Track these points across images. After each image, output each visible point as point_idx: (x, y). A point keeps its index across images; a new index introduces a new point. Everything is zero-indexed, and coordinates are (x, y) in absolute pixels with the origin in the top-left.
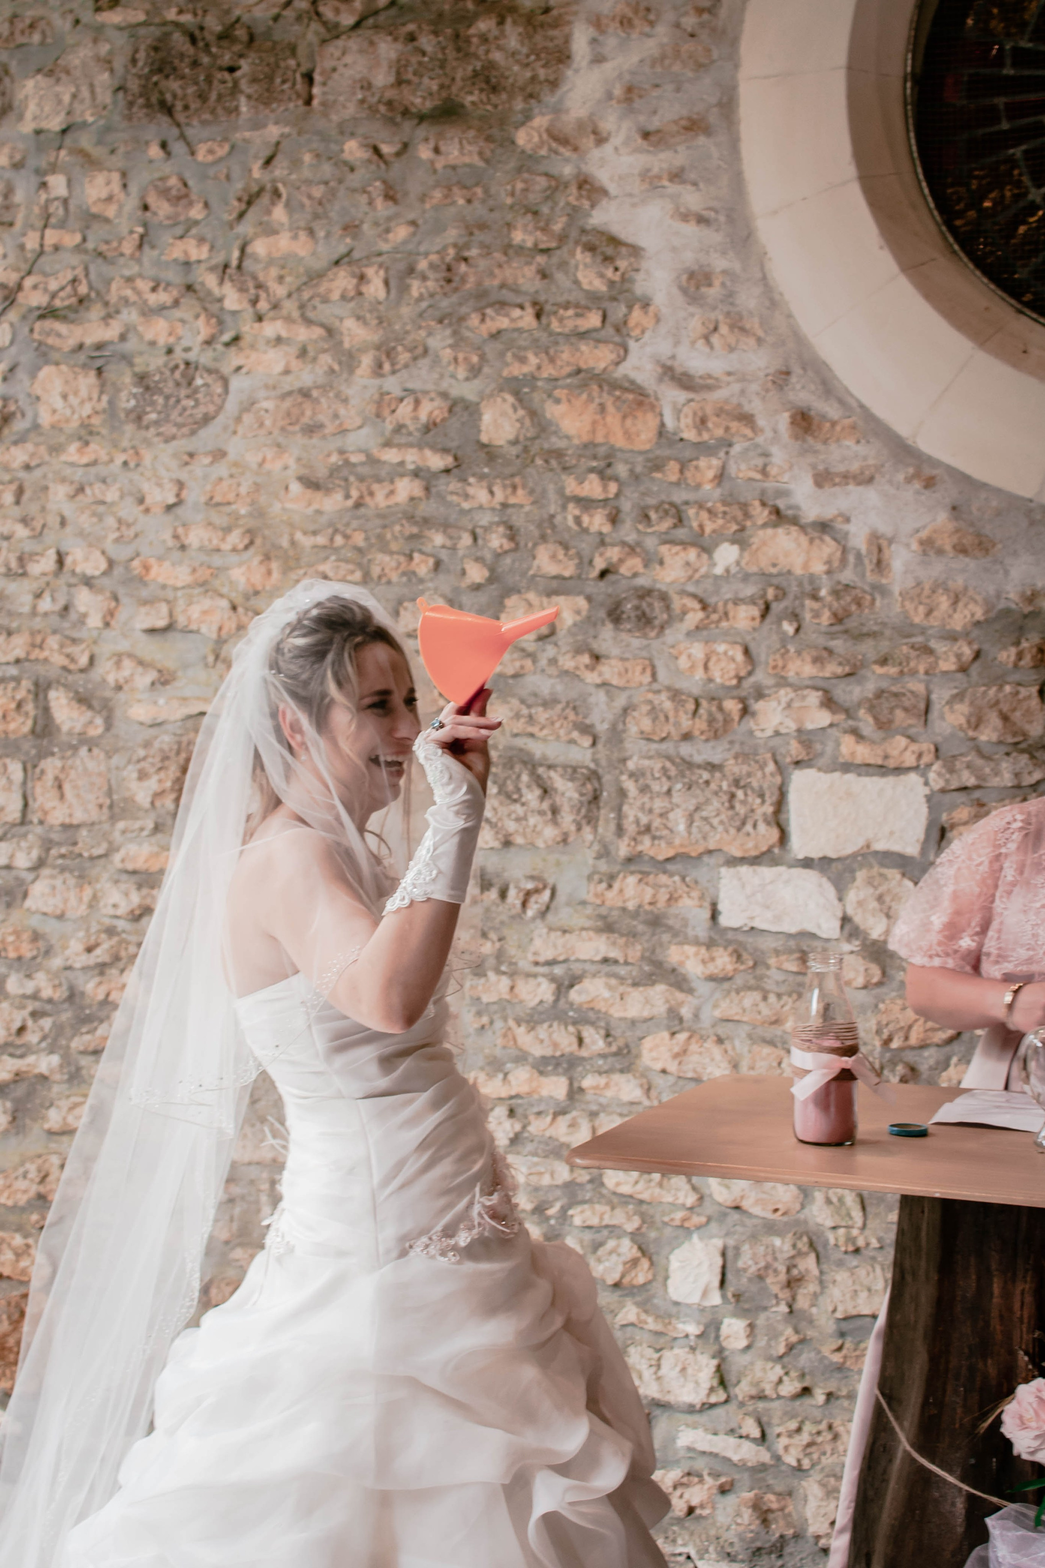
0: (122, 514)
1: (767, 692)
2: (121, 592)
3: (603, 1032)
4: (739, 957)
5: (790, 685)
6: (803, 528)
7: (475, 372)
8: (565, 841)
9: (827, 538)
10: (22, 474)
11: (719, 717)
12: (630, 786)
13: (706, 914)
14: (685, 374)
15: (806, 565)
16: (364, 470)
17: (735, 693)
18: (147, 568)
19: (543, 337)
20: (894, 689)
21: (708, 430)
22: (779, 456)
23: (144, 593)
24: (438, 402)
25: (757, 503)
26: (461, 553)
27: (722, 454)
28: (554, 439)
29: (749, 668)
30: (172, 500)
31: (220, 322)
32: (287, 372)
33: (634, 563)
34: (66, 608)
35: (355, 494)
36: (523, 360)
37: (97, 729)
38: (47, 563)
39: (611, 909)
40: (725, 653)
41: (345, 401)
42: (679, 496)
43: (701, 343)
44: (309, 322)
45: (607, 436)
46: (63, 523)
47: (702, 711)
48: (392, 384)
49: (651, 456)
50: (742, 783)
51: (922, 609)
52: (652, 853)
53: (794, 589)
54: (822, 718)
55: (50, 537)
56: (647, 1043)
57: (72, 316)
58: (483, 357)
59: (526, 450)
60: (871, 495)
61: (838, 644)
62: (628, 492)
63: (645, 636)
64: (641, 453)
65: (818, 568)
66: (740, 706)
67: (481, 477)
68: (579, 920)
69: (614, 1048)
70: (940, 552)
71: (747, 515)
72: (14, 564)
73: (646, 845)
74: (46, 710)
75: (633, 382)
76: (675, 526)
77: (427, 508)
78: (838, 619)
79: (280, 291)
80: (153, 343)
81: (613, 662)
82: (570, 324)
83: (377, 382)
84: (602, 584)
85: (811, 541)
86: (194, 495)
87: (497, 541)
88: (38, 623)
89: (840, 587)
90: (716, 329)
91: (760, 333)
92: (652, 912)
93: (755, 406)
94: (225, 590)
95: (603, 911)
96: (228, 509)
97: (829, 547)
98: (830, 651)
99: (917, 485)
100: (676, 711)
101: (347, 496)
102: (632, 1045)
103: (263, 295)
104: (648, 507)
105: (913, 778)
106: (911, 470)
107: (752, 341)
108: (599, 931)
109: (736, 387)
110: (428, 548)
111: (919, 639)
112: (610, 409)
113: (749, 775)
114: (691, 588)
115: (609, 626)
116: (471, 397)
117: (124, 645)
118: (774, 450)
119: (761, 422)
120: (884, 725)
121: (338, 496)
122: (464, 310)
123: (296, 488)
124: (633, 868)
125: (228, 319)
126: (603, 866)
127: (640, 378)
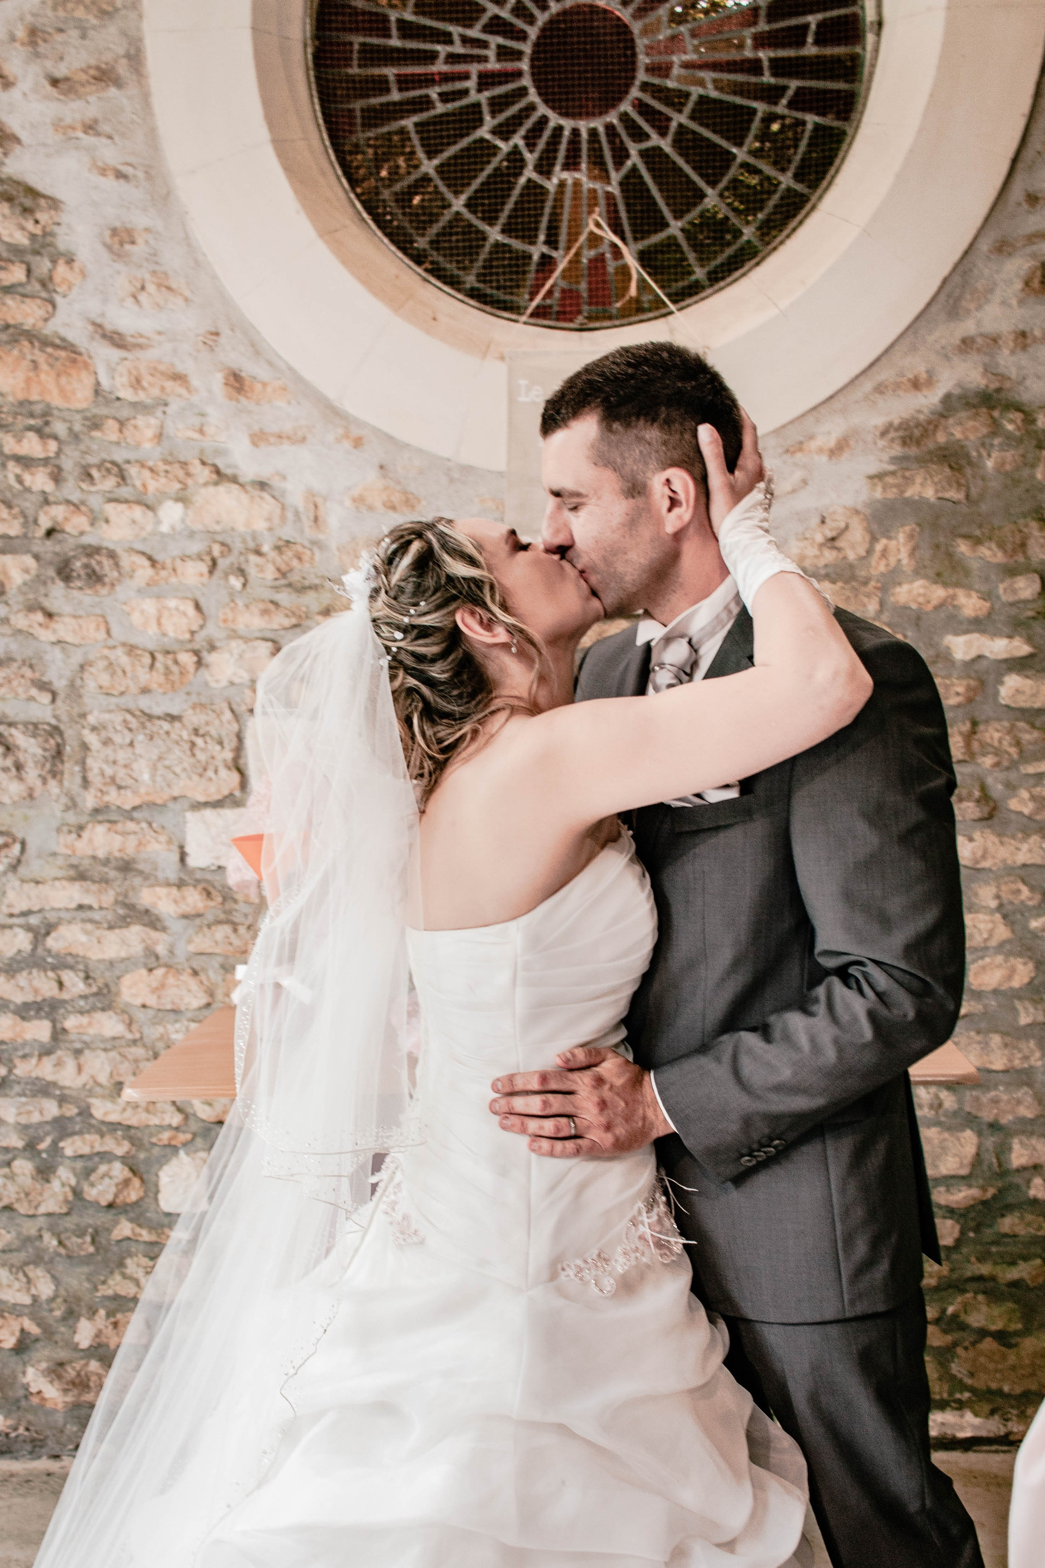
1: (218, 644)
3: (82, 975)
4: (209, 894)
5: (241, 637)
6: (242, 485)
8: (31, 796)
9: (267, 496)
11: (175, 669)
12: (92, 739)
13: (175, 857)
14: (116, 331)
15: (248, 522)
17: (189, 646)
21: (143, 389)
22: (214, 416)
25: (197, 462)
27: (159, 414)
29: (201, 622)
33: (79, 522)
39: (82, 858)
40: (177, 609)
42: (119, 456)
43: (131, 300)
45: (41, 394)
47: (158, 665)
49: (88, 414)
50: (201, 732)
52: (118, 803)
53: (238, 546)
56: (126, 981)
60: (305, 455)
61: (285, 598)
62: (68, 450)
63: (97, 593)
64: (78, 411)
65: (260, 525)
66: (195, 659)
68: (50, 871)
69: (94, 989)
70: (371, 508)
71: (189, 474)
73: (113, 797)
75: (63, 340)
76: (119, 485)
78: (282, 573)
81: (67, 620)
84: (48, 543)
85: (252, 498)
89: (281, 543)
90: (143, 288)
91: (187, 293)
92: (122, 859)
93: (185, 366)
95: (74, 861)
97: (268, 504)
98: (277, 604)
99: (347, 445)
100: (133, 665)
102: (112, 985)
104: (90, 466)
106: (340, 431)
107: (180, 301)
108: (72, 879)
109: (168, 347)
112: (44, 367)
113: (207, 724)
114: (139, 547)
115: (60, 584)
118: (210, 410)
119: (195, 382)
124: (100, 818)
126: (72, 818)
127: (71, 335)
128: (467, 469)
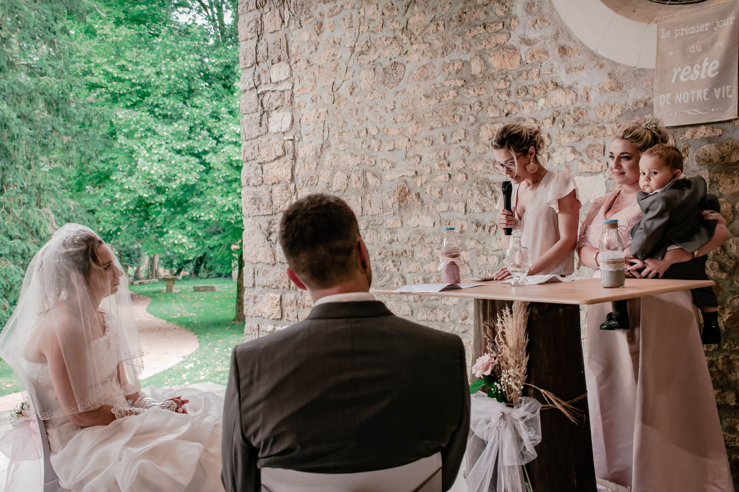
0: (381, 114)
1: (556, 150)
2: (382, 139)
5: (562, 146)
6: (564, 89)
7: (469, 50)
9: (571, 92)
10: (358, 105)
14: (529, 40)
15: (565, 102)
16: (441, 90)
17: (546, 151)
18: (388, 131)
19: (487, 35)
20: (594, 144)
21: (535, 58)
22: (556, 65)
23: (388, 139)
24: (459, 63)
25: (550, 82)
26: (467, 113)
27: (539, 66)
28: (491, 70)
29: (550, 142)
30: (392, 108)
31: (402, 47)
32: (419, 60)
33: (516, 109)
34: (369, 146)
35: (438, 98)
36: (481, 44)
37: (378, 185)
38: (364, 133)
41: (435, 67)
42: (527, 83)
43: (532, 28)
44: (425, 42)
45: (505, 66)
46: (367, 119)
48: (447, 59)
49: (518, 71)
51: (602, 113)
53: (562, 112)
54: (572, 156)
55: (364, 125)
57: (367, 53)
58: (470, 45)
59: (484, 75)
60: (583, 74)
61: (576, 130)
62: (512, 84)
64: (515, 70)
65: (569, 103)
66: (547, 156)
67: (472, 86)
70: (606, 91)
71: (547, 87)
72: (356, 134)
74: (366, 179)
75: (512, 46)
76: (526, 95)
77: (458, 99)
78: (576, 120)
79: (417, 34)
80: (386, 58)
82: (493, 29)
83: (443, 59)
84: (507, 118)
85: (566, 93)
86: (398, 105)
87: (476, 107)
88: (363, 152)
89: (576, 109)
90: (536, 22)
91: (550, 21)
93: (549, 48)
94: (407, 135)
96: (407, 108)
97: (572, 95)
98: (573, 133)
99: (598, 67)
101: (436, 99)
103: (413, 36)
104: (518, 89)
105: (601, 175)
106: (595, 62)
107: (547, 24)
109: (543, 42)
110: (458, 113)
111: (601, 125)
112: (506, 56)
114: (532, 116)
116: (469, 60)
117: (383, 157)
118: (554, 62)
119: (550, 53)
120: (591, 157)
121: (434, 99)
122: (466, 30)
123: (423, 98)
125: (404, 45)
127: (514, 44)
128: (642, 70)
